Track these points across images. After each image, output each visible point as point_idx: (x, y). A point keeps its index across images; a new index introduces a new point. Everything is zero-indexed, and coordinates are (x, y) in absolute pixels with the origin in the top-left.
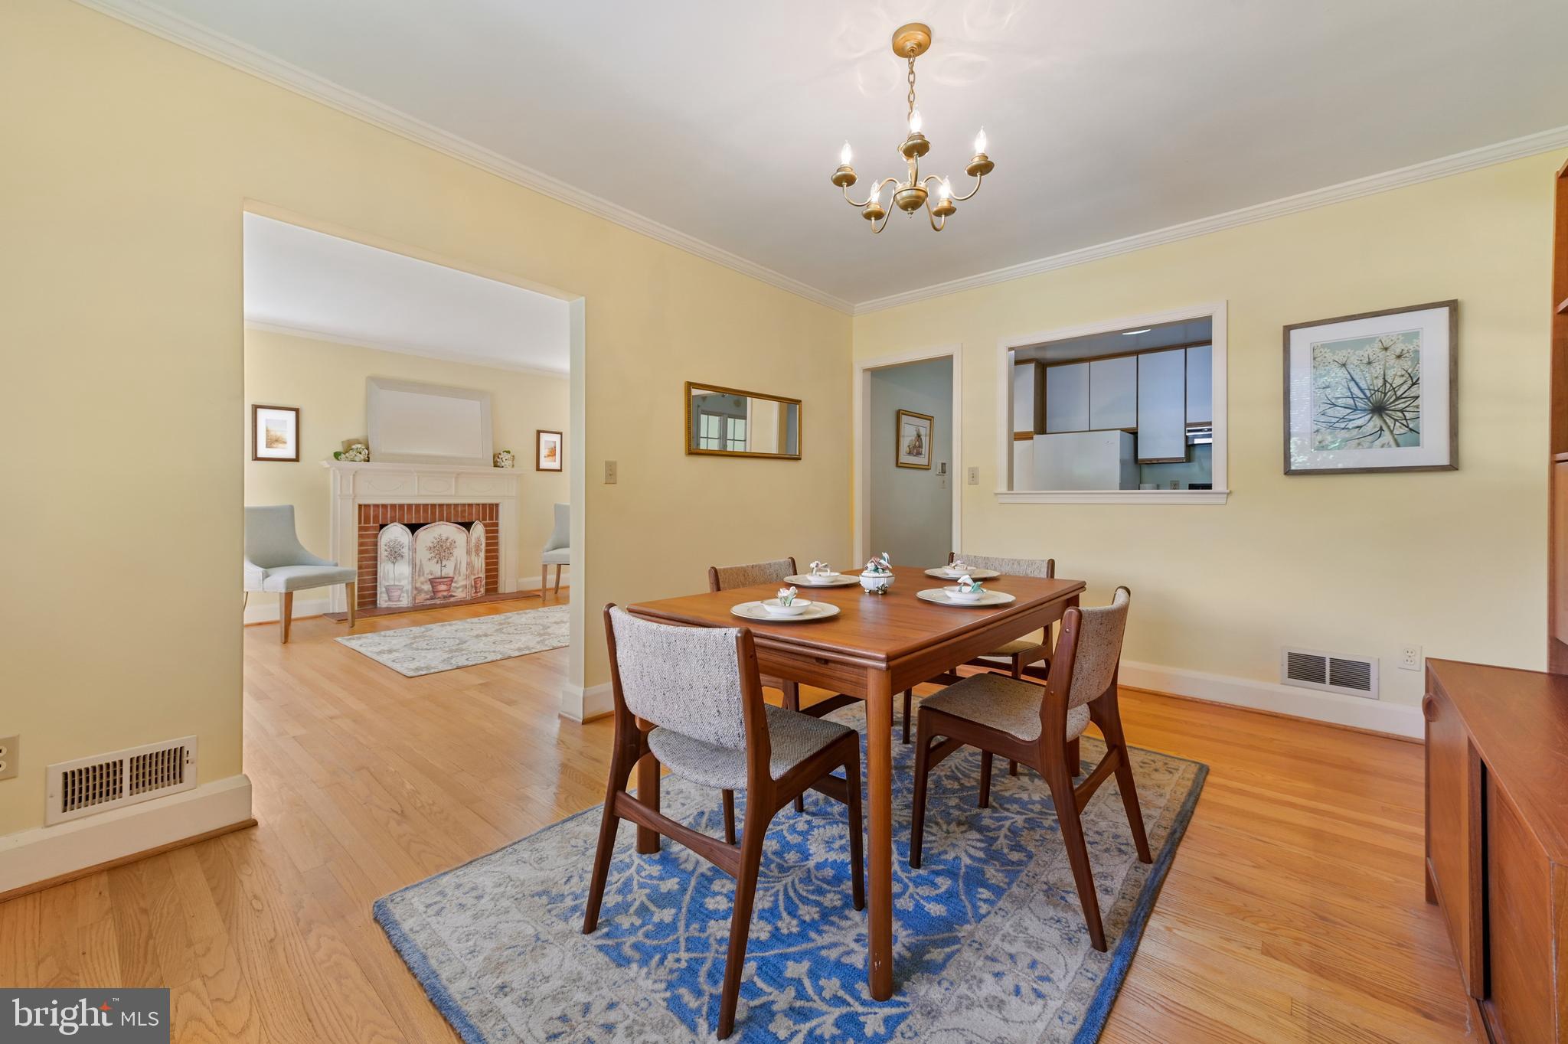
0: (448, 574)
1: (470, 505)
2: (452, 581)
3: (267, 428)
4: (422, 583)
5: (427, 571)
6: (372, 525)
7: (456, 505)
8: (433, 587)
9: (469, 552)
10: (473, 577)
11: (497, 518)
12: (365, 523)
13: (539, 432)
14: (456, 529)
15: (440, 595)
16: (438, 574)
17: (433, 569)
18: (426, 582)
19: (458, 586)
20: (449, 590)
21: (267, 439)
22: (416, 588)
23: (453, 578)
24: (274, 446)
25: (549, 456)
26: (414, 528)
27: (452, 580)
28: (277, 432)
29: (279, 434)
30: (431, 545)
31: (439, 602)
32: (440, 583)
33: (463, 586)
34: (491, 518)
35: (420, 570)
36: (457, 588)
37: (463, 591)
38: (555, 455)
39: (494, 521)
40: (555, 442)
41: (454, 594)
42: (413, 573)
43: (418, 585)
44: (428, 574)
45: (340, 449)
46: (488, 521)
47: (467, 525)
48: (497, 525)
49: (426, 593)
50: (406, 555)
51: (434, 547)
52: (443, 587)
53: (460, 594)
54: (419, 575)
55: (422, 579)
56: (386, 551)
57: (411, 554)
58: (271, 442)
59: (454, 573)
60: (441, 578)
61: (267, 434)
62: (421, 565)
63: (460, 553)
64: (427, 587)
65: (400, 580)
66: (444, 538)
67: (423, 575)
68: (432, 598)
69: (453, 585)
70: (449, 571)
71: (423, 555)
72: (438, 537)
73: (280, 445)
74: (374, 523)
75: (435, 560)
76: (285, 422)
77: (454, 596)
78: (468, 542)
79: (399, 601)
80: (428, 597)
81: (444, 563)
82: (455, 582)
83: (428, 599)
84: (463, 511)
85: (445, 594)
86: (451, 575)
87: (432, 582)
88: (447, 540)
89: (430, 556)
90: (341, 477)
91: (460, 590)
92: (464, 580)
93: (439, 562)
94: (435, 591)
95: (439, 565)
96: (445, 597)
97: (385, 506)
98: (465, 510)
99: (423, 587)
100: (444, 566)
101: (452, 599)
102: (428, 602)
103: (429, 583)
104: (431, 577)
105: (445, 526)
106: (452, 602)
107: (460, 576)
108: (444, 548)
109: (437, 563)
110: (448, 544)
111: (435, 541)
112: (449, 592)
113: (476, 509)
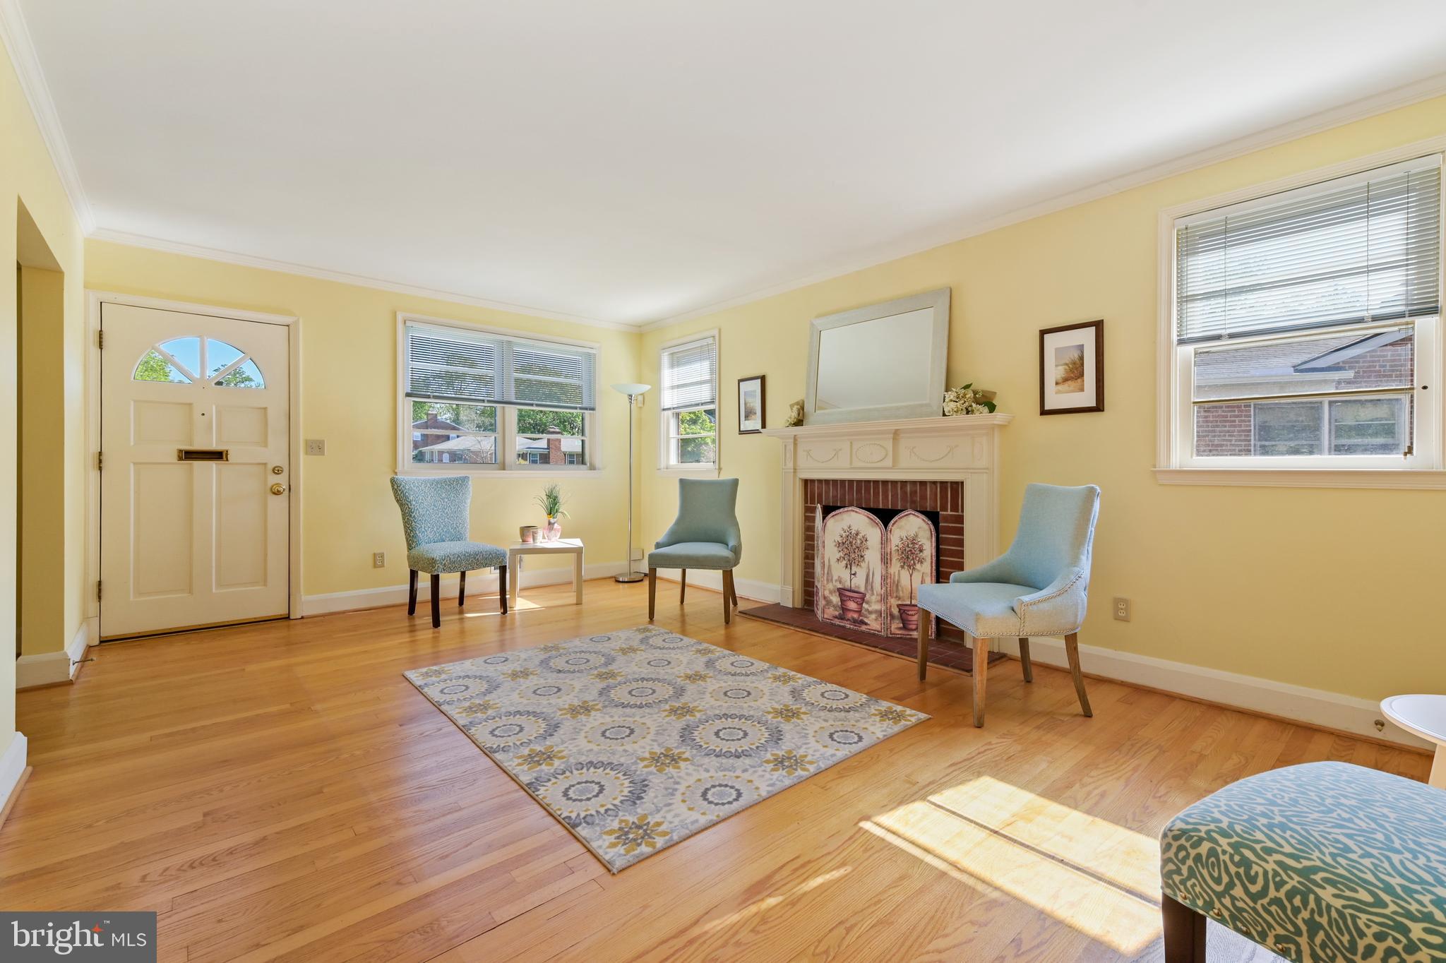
0: (859, 587)
1: (923, 483)
2: (863, 599)
3: (746, 400)
4: (831, 592)
5: (835, 578)
7: (904, 483)
8: (842, 601)
9: (886, 560)
10: (894, 602)
11: (963, 511)
13: (1043, 334)
16: (847, 585)
18: (835, 591)
19: (870, 609)
20: (859, 612)
21: (746, 412)
22: (824, 598)
23: (864, 595)
24: (750, 418)
27: (862, 599)
28: (751, 402)
29: (752, 405)
30: (840, 540)
31: (848, 626)
32: (850, 598)
33: (876, 612)
34: (955, 508)
35: (828, 573)
36: (870, 613)
37: (875, 622)
38: (1082, 375)
39: (960, 513)
40: (1081, 348)
41: (866, 620)
42: (823, 576)
43: (826, 593)
44: (836, 581)
46: (949, 513)
47: (886, 516)
48: (960, 519)
49: (835, 607)
51: (843, 543)
52: (853, 606)
53: (873, 624)
54: (828, 580)
55: (830, 586)
58: (749, 414)
59: (866, 589)
60: (850, 591)
61: (746, 407)
62: (829, 566)
63: (872, 556)
64: (835, 599)
66: (853, 532)
67: (832, 580)
68: (841, 618)
69: (865, 606)
70: (859, 582)
71: (831, 552)
72: (846, 528)
73: (753, 416)
75: (844, 562)
76: (756, 392)
77: (866, 624)
78: (884, 542)
79: (818, 609)
80: (837, 613)
81: (854, 569)
82: (867, 603)
83: (836, 617)
84: (914, 493)
85: (856, 616)
86: (862, 590)
87: (843, 594)
88: (857, 534)
91: (873, 616)
92: (878, 601)
93: (849, 565)
94: (844, 609)
95: (848, 571)
96: (855, 621)
97: (827, 481)
98: (916, 492)
99: (831, 598)
100: (853, 574)
101: (864, 628)
102: (837, 622)
103: (837, 594)
104: (840, 586)
105: (853, 514)
106: (863, 632)
107: (873, 594)
108: (854, 547)
109: (846, 567)
110: (859, 542)
111: (844, 535)
112: (860, 615)
113: (931, 491)
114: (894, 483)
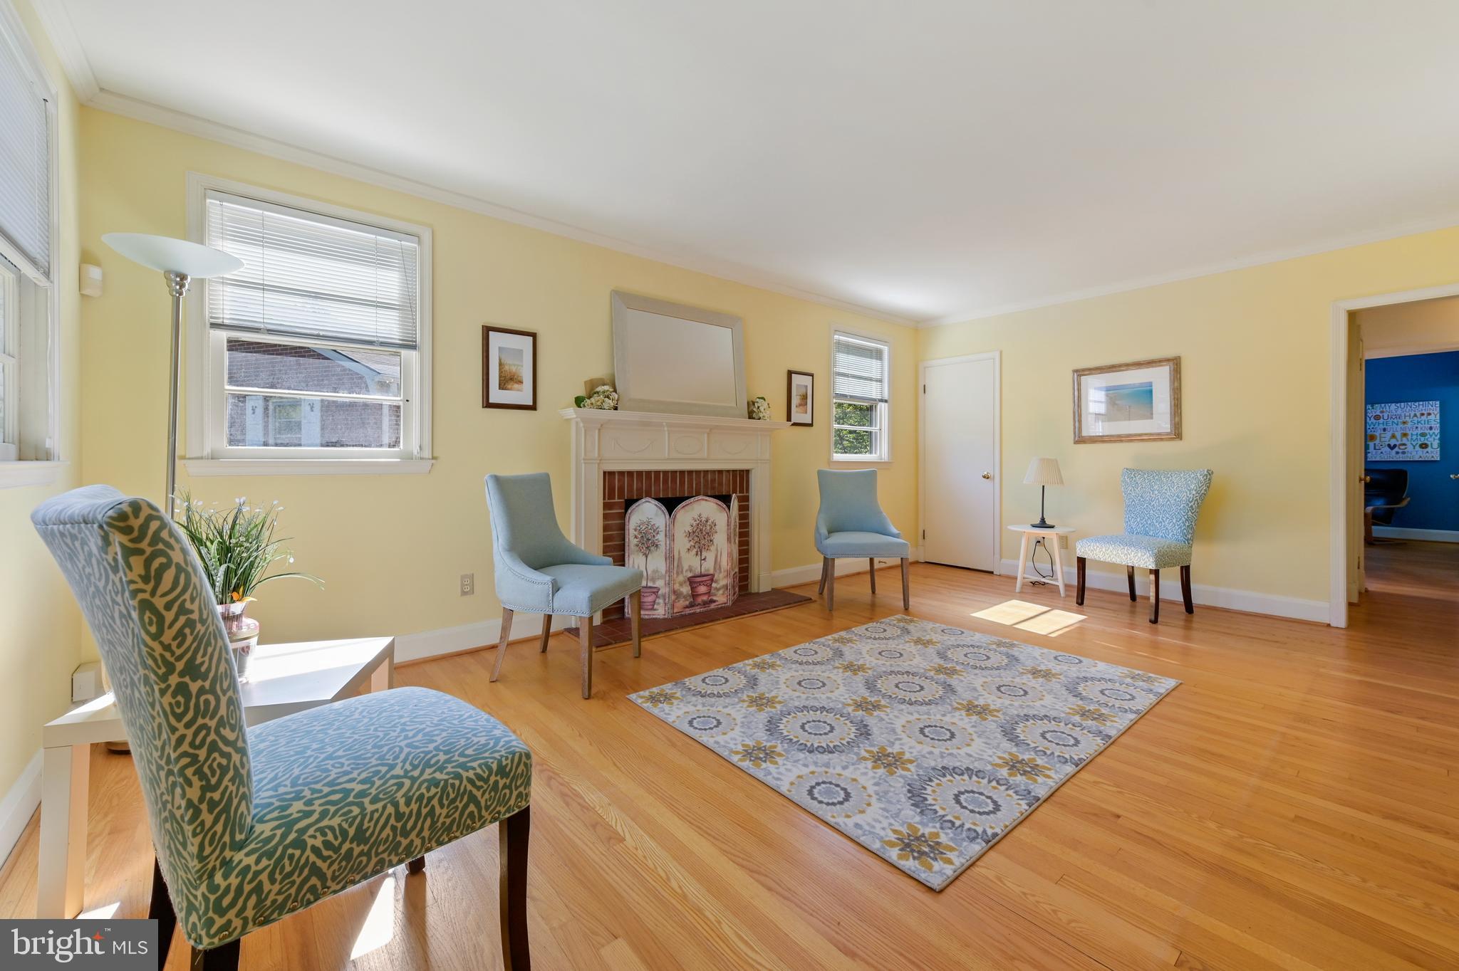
0: (708, 570)
1: (720, 472)
2: (712, 580)
3: (500, 360)
4: (681, 585)
5: (686, 567)
6: (616, 500)
7: (706, 472)
8: (692, 589)
9: (729, 539)
10: (732, 573)
11: (748, 491)
12: (608, 499)
13: (790, 373)
14: (715, 505)
15: (700, 600)
16: (698, 571)
17: (691, 563)
18: (685, 582)
19: (718, 586)
20: (709, 593)
21: (500, 377)
22: (674, 592)
23: (713, 575)
24: (509, 387)
25: (800, 405)
26: (670, 504)
27: (711, 578)
28: (511, 366)
29: (514, 369)
30: (690, 529)
31: (699, 611)
32: (700, 583)
33: (723, 586)
34: (742, 490)
35: (678, 566)
36: (718, 590)
37: (723, 594)
38: (806, 404)
39: (745, 494)
40: (806, 387)
41: (715, 598)
42: (669, 571)
43: (677, 587)
44: (686, 571)
45: (581, 392)
46: (741, 495)
47: (726, 501)
48: (747, 498)
49: (685, 597)
50: (662, 544)
51: (694, 532)
52: (702, 589)
53: (720, 598)
54: (678, 573)
55: (681, 578)
56: (636, 537)
57: (668, 542)
58: (508, 380)
59: (715, 568)
60: (701, 576)
61: (500, 369)
62: (680, 559)
63: (720, 539)
64: (686, 590)
65: (653, 580)
66: (703, 519)
67: (682, 572)
68: (691, 605)
69: (714, 585)
70: (708, 566)
71: (682, 543)
72: (696, 517)
73: (516, 386)
74: (619, 498)
75: (695, 551)
76: (521, 352)
77: (714, 601)
78: (726, 523)
79: (653, 609)
80: (687, 603)
81: (704, 554)
82: (716, 581)
83: (687, 607)
84: (713, 481)
85: (705, 598)
86: (711, 571)
87: (692, 582)
88: (707, 521)
89: (688, 546)
90: (585, 431)
91: (721, 592)
92: (725, 577)
93: (699, 553)
94: (694, 595)
95: (699, 558)
96: (705, 603)
97: (630, 473)
98: (715, 479)
99: (681, 590)
100: (704, 559)
101: (713, 606)
102: (688, 611)
103: (688, 583)
104: (690, 575)
105: (704, 502)
106: (713, 610)
107: (721, 572)
108: (704, 533)
109: (697, 554)
110: (708, 528)
111: (695, 524)
112: (709, 596)
113: (726, 477)
114: (698, 472)
